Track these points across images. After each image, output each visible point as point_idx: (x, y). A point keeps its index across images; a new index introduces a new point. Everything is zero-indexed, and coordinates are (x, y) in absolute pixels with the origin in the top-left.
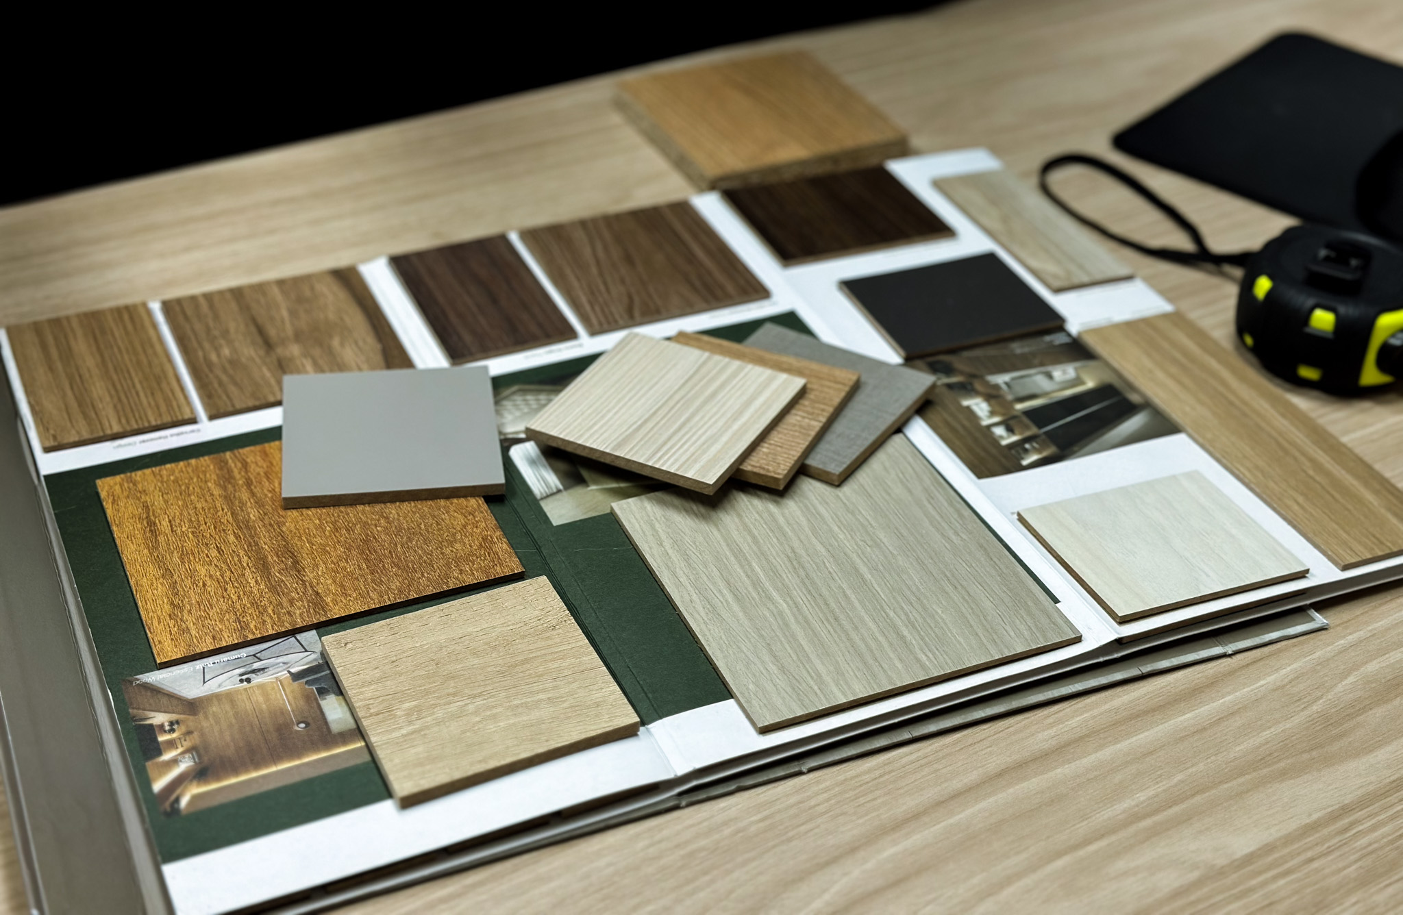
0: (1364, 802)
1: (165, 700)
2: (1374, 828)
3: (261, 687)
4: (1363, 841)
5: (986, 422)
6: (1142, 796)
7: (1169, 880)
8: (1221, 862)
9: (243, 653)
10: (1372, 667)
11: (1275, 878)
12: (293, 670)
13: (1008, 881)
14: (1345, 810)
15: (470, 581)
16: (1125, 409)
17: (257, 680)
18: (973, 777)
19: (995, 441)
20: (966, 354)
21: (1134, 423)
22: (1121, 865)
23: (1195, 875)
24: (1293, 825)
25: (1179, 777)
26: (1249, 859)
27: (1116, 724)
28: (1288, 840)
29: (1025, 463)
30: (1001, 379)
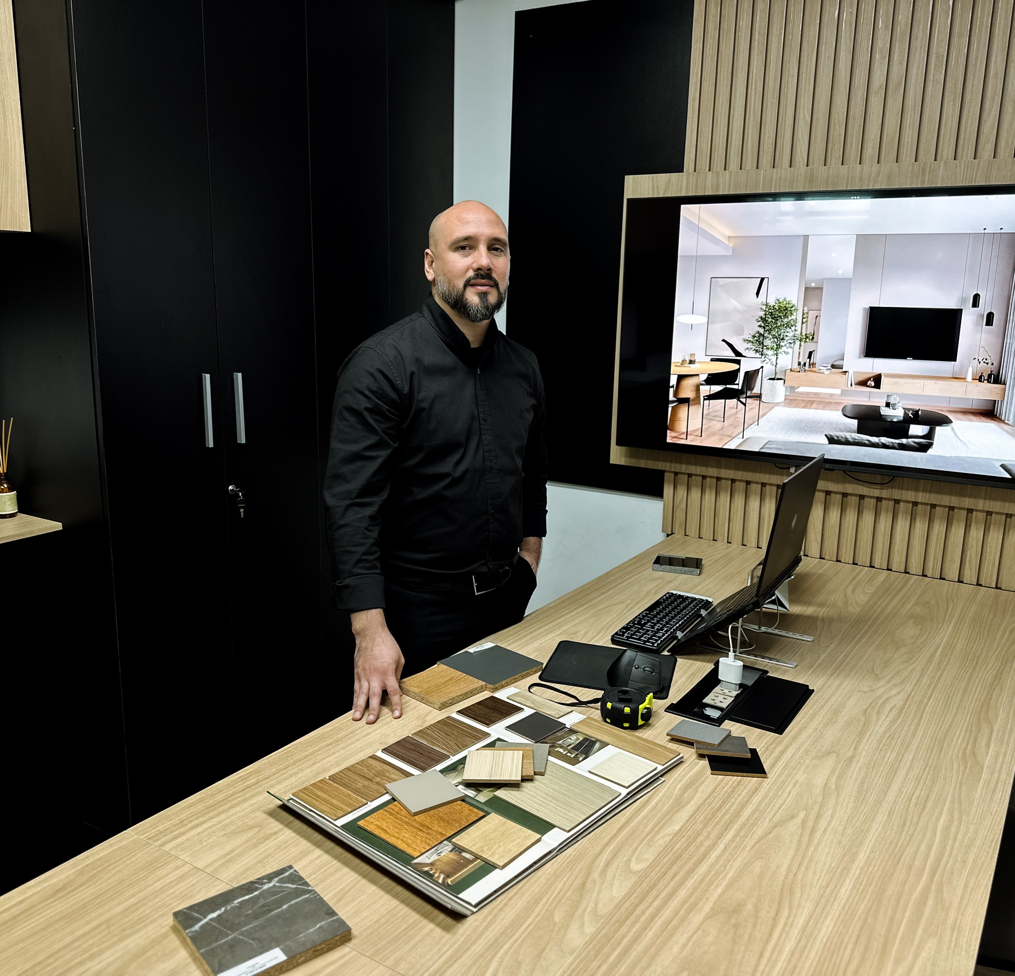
0: (695, 812)
1: (424, 865)
2: (700, 817)
3: (444, 855)
4: (699, 820)
5: (564, 753)
6: (651, 824)
7: (668, 839)
8: (675, 832)
9: (433, 850)
10: (679, 786)
11: (687, 832)
12: (449, 850)
13: (636, 848)
14: (692, 816)
15: (475, 820)
16: (594, 743)
17: (442, 855)
18: (615, 831)
19: (570, 757)
20: (548, 738)
21: (597, 745)
22: (656, 839)
23: (671, 836)
24: (684, 822)
25: (656, 819)
26: (680, 830)
27: (636, 812)
28: (685, 824)
29: (580, 760)
30: (560, 742)
